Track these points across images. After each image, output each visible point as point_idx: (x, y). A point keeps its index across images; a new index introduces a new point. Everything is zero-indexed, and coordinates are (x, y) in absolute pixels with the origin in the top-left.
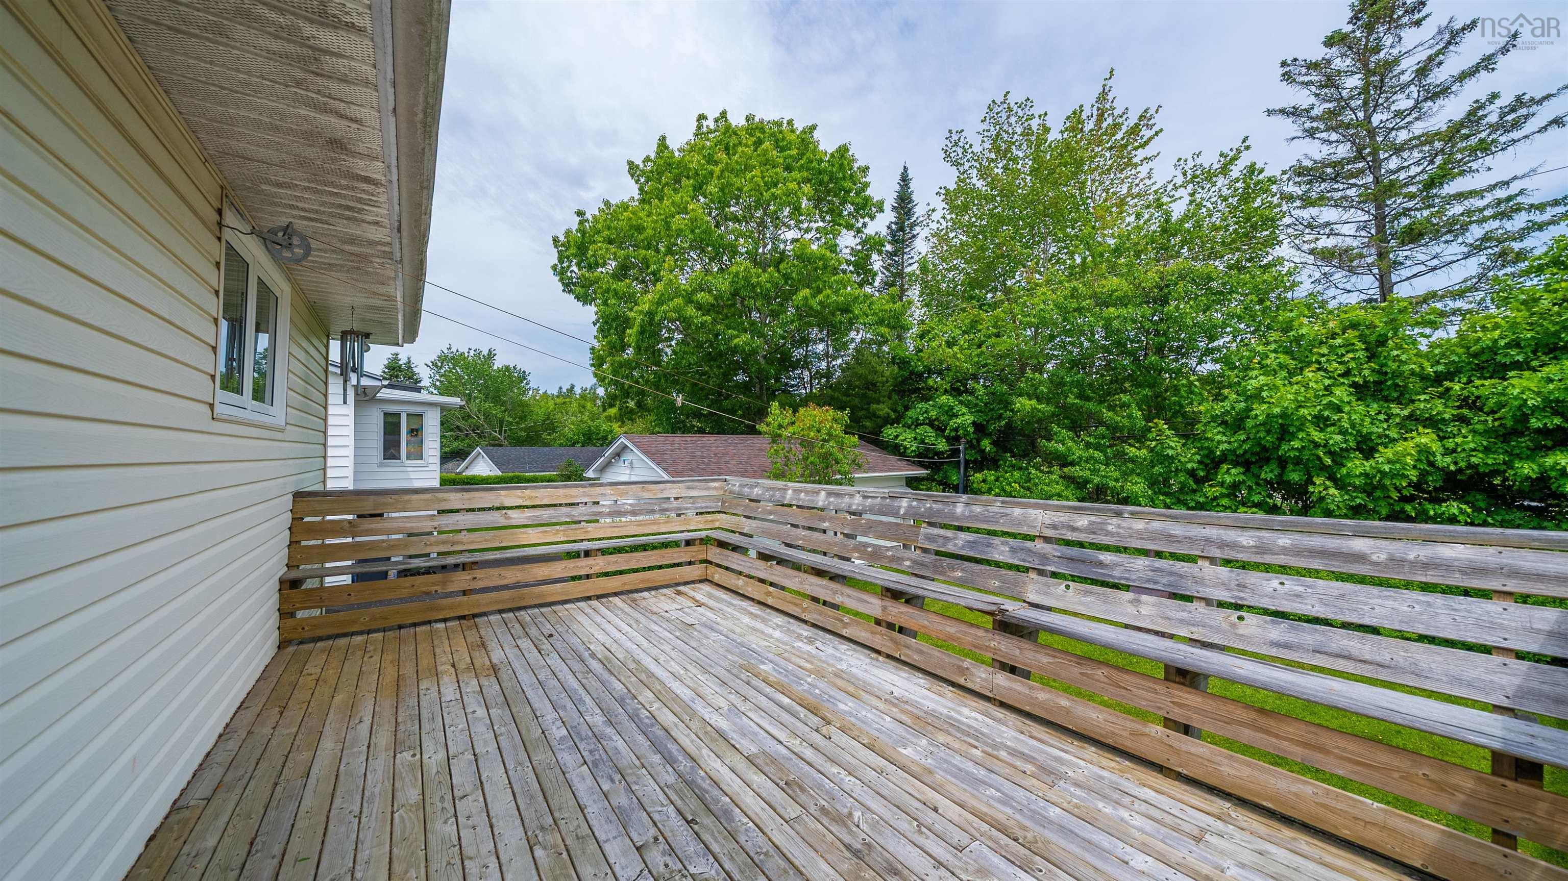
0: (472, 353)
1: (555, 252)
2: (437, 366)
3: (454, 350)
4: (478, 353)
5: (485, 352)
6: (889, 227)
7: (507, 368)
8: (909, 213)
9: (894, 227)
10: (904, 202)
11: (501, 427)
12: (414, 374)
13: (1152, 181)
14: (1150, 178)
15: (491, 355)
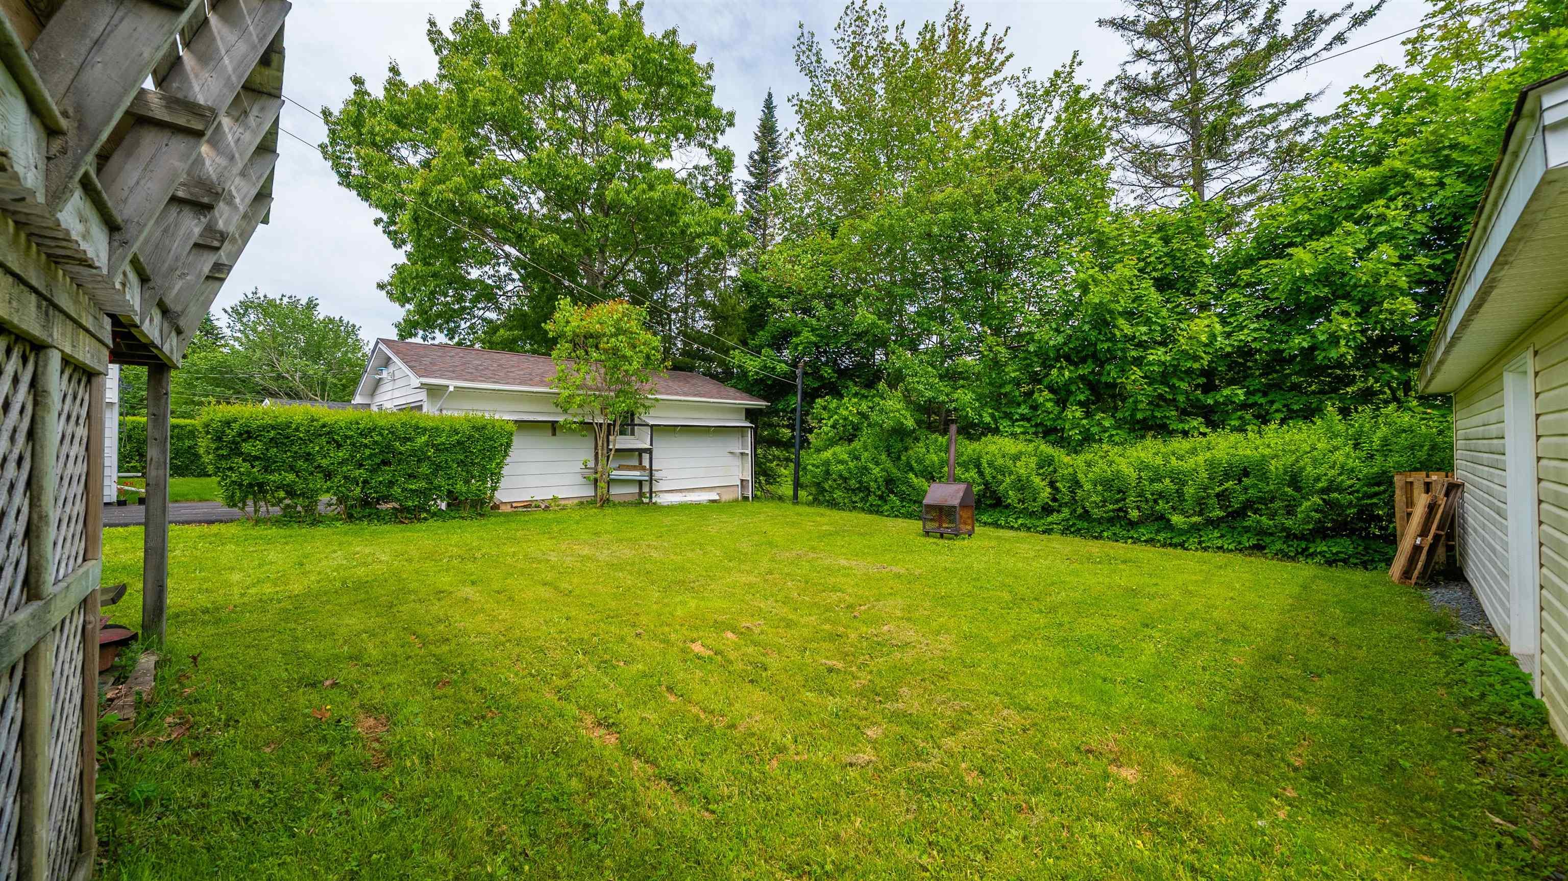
0: (285, 300)
1: (325, 130)
2: (238, 313)
3: (261, 295)
4: (294, 303)
5: (304, 302)
6: (751, 157)
7: (331, 321)
8: (773, 144)
9: (756, 157)
10: (767, 129)
11: (323, 390)
12: (214, 328)
13: (1005, 112)
14: (1002, 110)
15: (311, 305)
